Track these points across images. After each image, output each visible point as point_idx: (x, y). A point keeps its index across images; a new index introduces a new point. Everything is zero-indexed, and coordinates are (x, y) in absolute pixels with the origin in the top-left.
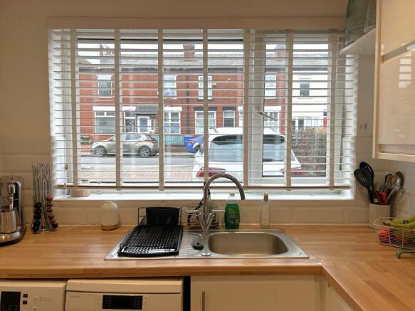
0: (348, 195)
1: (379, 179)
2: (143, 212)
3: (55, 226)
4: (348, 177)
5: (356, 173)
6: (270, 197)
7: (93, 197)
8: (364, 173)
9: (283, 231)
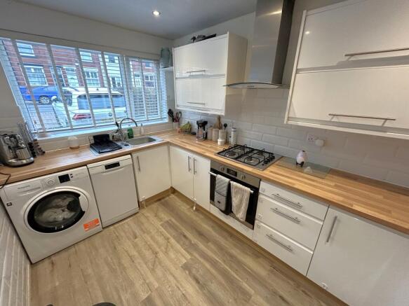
0: (166, 120)
1: (174, 114)
2: (92, 138)
3: (44, 152)
4: (166, 114)
5: (168, 113)
6: (143, 124)
7: (53, 136)
8: (170, 113)
9: (150, 135)
